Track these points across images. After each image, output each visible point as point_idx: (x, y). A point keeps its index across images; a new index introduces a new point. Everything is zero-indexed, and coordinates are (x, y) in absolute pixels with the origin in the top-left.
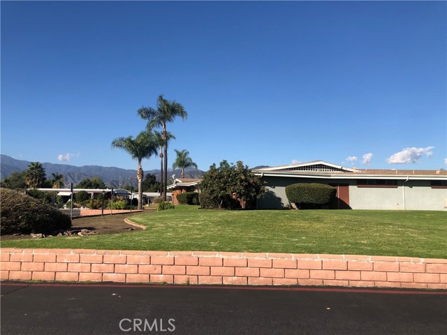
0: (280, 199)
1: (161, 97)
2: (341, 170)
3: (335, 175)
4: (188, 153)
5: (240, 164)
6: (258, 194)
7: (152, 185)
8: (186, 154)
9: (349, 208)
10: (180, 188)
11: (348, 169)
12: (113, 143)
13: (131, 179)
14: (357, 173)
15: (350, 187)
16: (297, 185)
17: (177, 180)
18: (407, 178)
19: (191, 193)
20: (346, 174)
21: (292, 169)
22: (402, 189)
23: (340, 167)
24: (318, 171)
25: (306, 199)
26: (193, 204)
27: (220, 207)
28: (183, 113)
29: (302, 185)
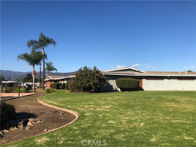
0: (112, 86)
1: (42, 34)
2: (138, 71)
3: (137, 74)
4: (52, 63)
5: (95, 68)
6: (104, 84)
7: (30, 79)
8: (51, 64)
9: (143, 90)
10: (51, 81)
11: (141, 71)
12: (19, 57)
13: (18, 76)
14: (146, 73)
15: (143, 80)
16: (122, 79)
17: (49, 76)
18: (169, 76)
19: (57, 83)
20: (141, 74)
21: (117, 71)
22: (166, 80)
23: (138, 70)
24: (128, 72)
25: (126, 86)
26: (60, 89)
27: (82, 91)
28: (54, 43)
29: (125, 79)
